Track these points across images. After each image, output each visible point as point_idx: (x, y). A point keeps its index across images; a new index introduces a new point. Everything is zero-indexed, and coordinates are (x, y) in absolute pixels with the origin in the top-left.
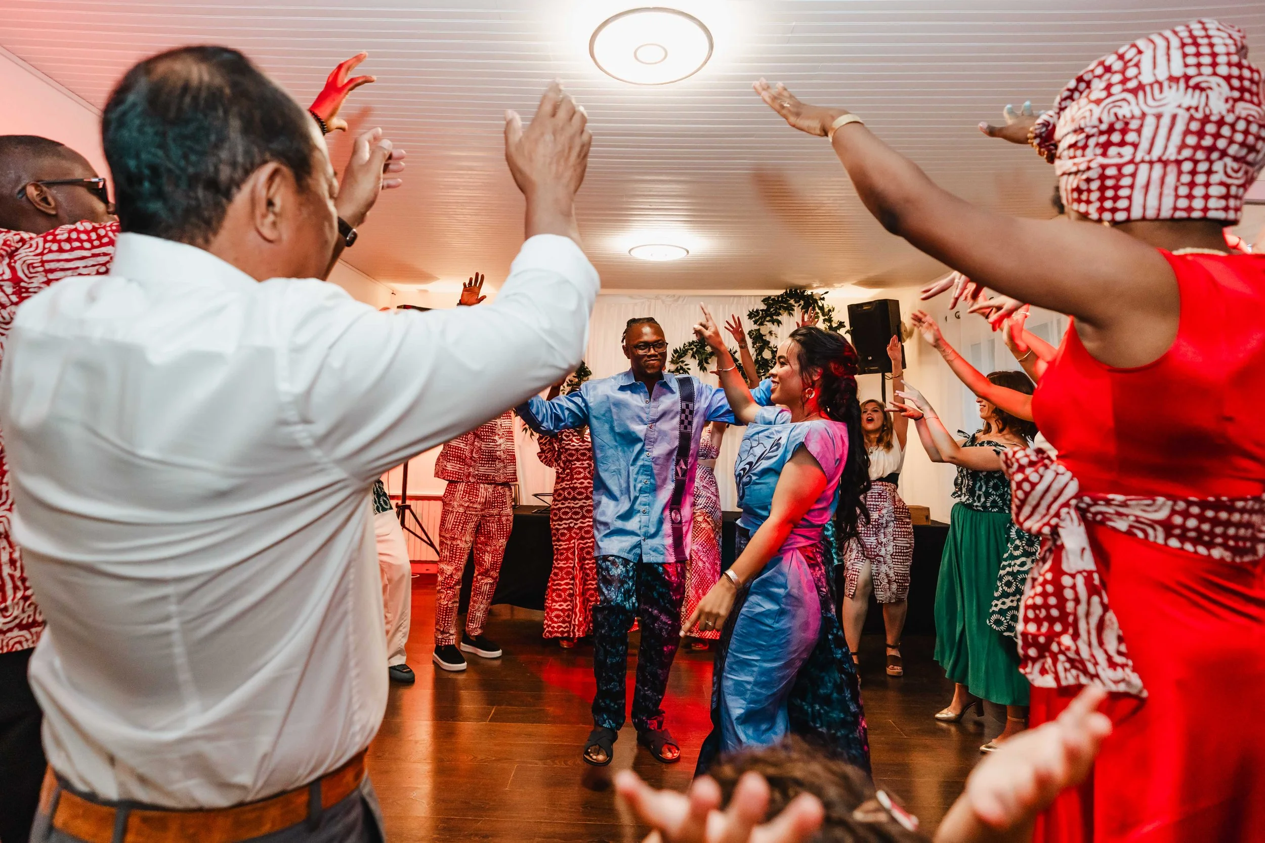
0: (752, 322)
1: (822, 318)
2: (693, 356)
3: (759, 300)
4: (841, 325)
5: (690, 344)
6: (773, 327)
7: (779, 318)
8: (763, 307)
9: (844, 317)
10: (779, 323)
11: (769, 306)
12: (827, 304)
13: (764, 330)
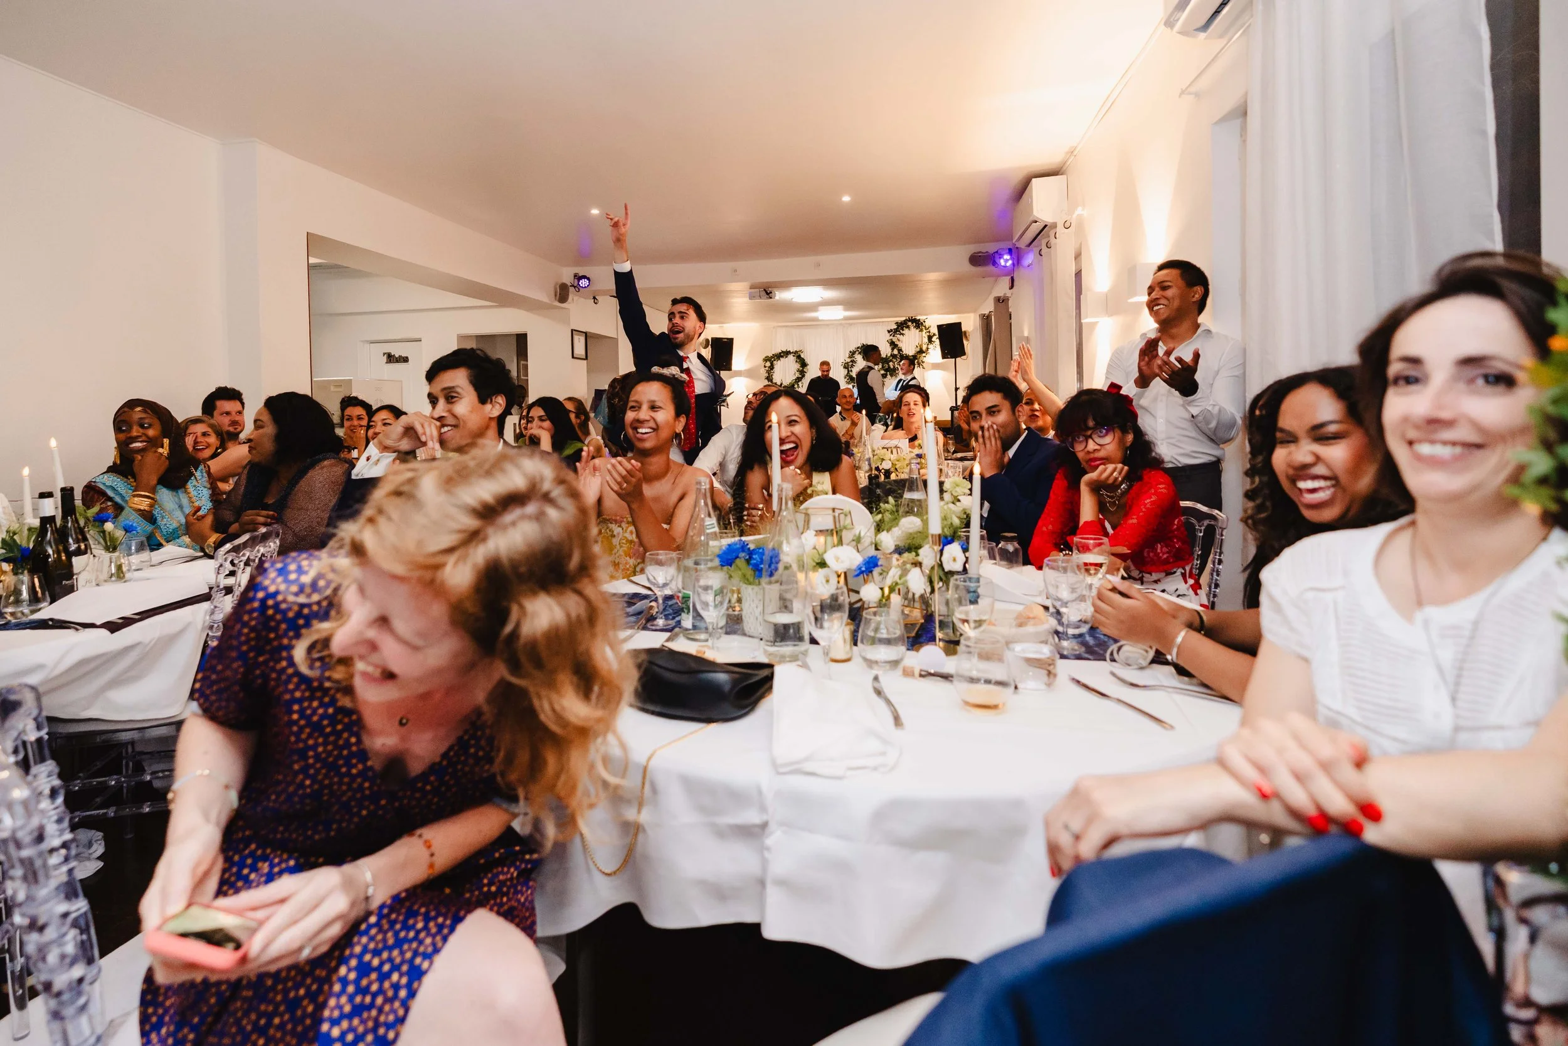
0: (889, 335)
1: (925, 331)
2: (860, 353)
3: (894, 323)
4: (934, 335)
5: (858, 348)
6: (901, 337)
7: (904, 332)
8: (896, 327)
9: (936, 332)
10: (903, 334)
11: (898, 326)
12: (927, 324)
13: (894, 339)
